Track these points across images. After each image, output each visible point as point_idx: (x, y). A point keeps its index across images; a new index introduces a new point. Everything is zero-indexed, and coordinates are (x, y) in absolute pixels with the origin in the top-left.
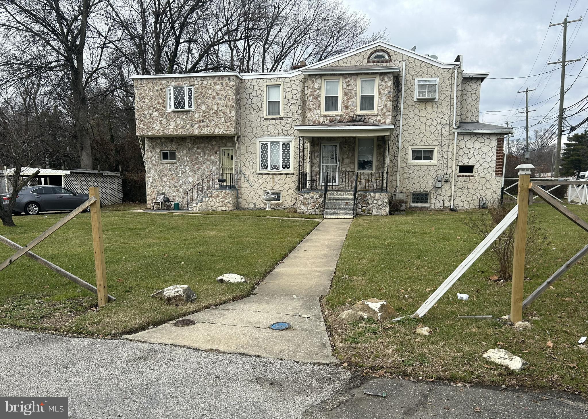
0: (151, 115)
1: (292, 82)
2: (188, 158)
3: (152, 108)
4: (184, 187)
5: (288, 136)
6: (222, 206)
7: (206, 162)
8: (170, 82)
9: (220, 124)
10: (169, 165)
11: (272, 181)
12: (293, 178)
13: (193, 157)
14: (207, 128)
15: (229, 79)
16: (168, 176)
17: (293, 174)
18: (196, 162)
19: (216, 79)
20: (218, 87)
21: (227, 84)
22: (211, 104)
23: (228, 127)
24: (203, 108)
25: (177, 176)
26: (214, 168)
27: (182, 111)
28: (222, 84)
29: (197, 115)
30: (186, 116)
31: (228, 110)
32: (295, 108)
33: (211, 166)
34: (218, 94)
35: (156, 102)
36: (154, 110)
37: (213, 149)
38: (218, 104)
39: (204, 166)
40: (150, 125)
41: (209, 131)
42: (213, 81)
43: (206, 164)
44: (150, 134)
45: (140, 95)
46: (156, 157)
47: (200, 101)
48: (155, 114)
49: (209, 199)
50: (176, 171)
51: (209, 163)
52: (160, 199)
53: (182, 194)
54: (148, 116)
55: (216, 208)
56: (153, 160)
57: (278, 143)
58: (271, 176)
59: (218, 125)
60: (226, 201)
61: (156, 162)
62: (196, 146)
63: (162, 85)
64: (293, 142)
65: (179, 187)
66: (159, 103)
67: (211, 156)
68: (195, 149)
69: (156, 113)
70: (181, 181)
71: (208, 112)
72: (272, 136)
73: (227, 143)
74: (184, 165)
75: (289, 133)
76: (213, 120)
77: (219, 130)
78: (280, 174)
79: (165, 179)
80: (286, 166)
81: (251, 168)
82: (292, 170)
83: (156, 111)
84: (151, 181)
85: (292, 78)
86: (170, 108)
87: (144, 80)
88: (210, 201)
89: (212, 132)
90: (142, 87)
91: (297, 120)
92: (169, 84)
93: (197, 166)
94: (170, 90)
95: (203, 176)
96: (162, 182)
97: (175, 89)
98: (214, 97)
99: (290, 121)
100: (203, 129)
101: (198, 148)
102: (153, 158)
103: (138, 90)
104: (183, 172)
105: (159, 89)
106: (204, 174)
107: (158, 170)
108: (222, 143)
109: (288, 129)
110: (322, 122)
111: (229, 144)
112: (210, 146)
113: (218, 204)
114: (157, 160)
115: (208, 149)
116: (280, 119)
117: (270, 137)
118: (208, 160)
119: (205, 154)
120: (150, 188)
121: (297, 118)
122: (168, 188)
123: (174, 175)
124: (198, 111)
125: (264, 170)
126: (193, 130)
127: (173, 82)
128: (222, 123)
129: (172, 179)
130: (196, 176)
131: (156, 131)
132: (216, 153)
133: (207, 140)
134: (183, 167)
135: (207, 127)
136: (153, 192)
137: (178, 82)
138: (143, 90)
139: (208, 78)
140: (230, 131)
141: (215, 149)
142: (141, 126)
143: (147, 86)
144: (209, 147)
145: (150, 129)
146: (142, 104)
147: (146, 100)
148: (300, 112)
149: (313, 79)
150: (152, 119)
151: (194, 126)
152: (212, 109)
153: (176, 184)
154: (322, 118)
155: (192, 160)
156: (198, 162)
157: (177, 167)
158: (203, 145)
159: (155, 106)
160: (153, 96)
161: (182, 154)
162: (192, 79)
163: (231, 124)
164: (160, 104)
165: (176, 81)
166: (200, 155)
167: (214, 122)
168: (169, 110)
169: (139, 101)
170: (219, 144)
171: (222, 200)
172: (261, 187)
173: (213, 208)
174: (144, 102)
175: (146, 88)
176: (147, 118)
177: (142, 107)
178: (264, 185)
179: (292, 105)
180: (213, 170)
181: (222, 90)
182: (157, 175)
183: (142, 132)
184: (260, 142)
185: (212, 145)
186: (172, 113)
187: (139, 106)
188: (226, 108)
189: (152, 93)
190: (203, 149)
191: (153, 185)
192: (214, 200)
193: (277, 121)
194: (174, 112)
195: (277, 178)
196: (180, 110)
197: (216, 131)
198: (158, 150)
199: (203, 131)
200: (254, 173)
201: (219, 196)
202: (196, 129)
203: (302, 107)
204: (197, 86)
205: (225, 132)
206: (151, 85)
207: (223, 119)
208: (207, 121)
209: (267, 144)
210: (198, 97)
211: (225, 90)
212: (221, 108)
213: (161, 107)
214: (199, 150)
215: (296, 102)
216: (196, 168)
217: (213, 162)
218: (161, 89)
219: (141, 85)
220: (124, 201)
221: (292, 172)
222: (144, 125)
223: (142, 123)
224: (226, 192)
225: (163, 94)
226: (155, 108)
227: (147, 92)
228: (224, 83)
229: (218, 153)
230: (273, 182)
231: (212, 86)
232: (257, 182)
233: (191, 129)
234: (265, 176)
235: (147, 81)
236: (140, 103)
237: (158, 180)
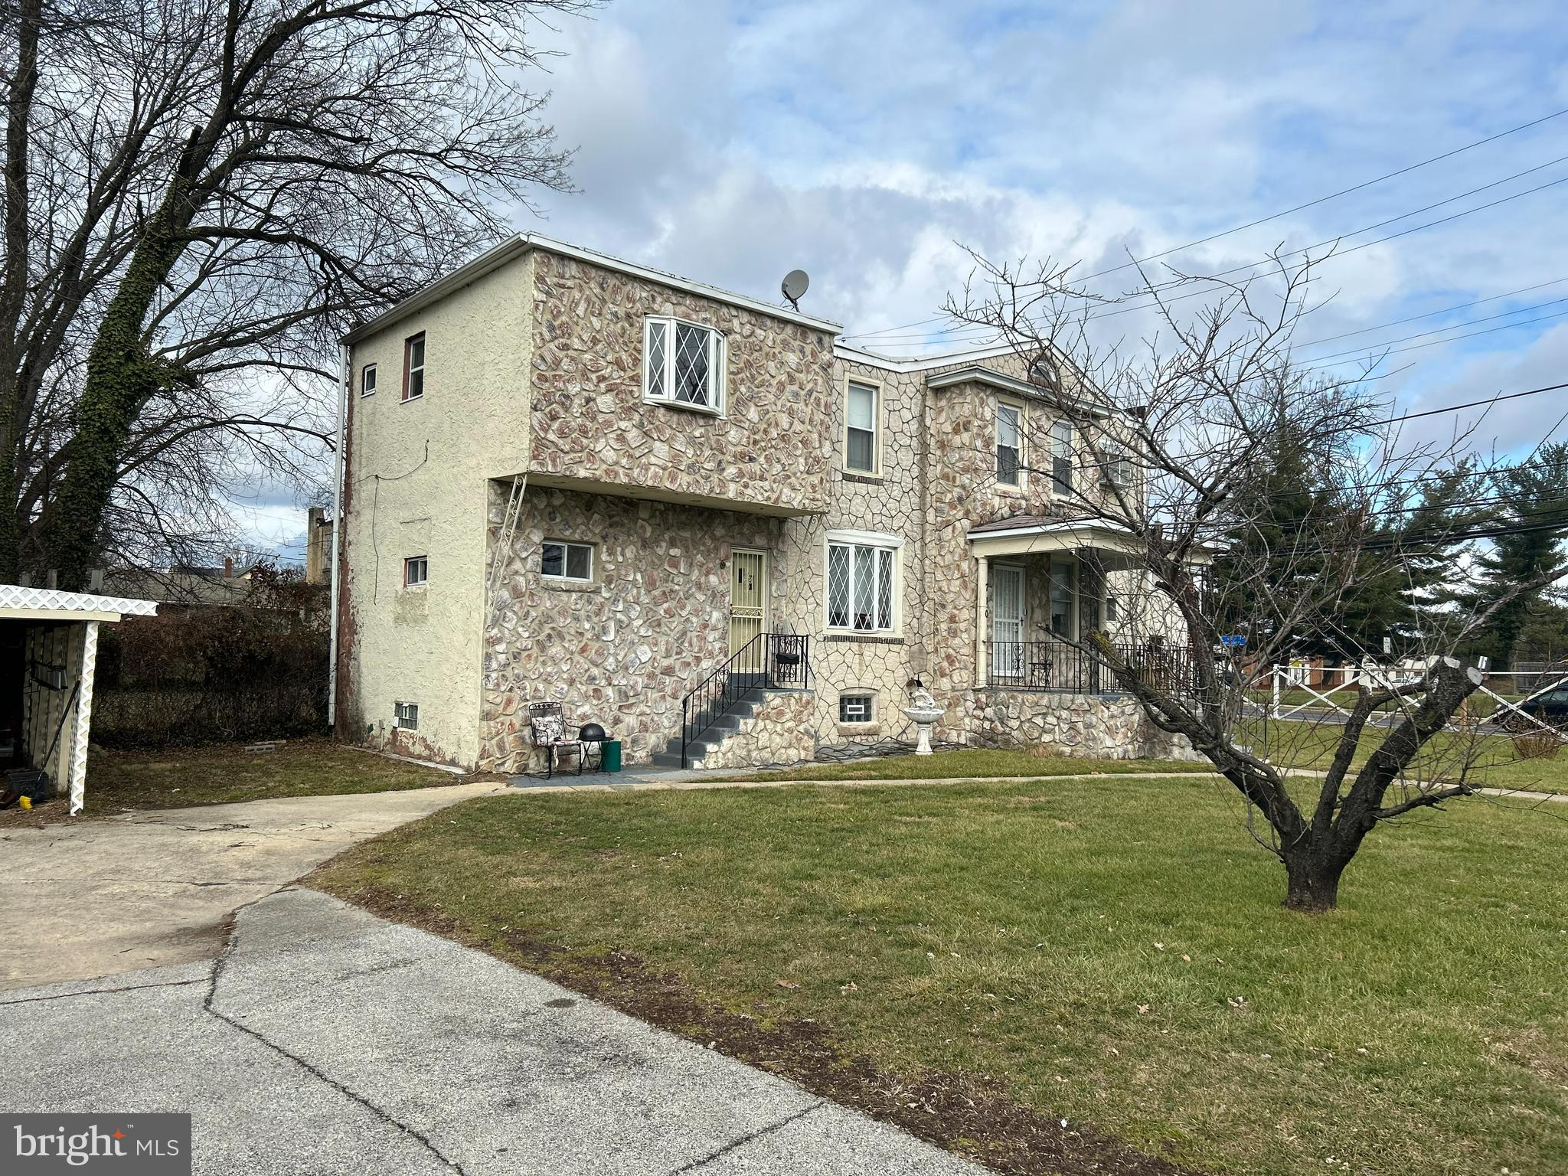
0: (588, 400)
1: (902, 388)
2: (639, 577)
3: (594, 377)
4: (619, 680)
5: (892, 533)
6: (790, 746)
7: (692, 595)
8: (659, 299)
9: (795, 474)
10: (574, 596)
11: (857, 661)
12: (903, 653)
13: (655, 573)
14: (761, 483)
15: (820, 341)
16: (568, 637)
17: (900, 642)
18: (664, 593)
19: (789, 330)
20: (792, 358)
21: (813, 354)
22: (774, 407)
23: (813, 487)
24: (753, 414)
25: (597, 637)
26: (716, 615)
27: (693, 413)
28: (802, 351)
29: (733, 434)
30: (702, 430)
31: (816, 436)
32: (907, 458)
33: (708, 609)
34: (792, 380)
35: (609, 358)
36: (603, 385)
37: (717, 549)
38: (791, 413)
39: (688, 608)
40: (585, 441)
41: (766, 494)
42: (781, 337)
43: (692, 600)
44: (582, 473)
45: (555, 317)
46: (529, 564)
47: (743, 389)
48: (605, 402)
49: (756, 724)
50: (596, 620)
51: (703, 598)
53: (615, 707)
54: (580, 406)
55: (773, 754)
56: (516, 573)
57: (869, 550)
58: (855, 646)
59: (789, 477)
60: (801, 728)
61: (528, 582)
62: (667, 537)
63: (634, 303)
64: (901, 552)
65: (603, 682)
66: (618, 364)
67: (707, 574)
68: (664, 544)
69: (608, 398)
70: (611, 659)
71: (765, 432)
72: (859, 528)
73: (753, 534)
74: (625, 601)
75: (896, 524)
76: (779, 461)
77: (793, 495)
78: (876, 640)
79: (556, 649)
80: (885, 617)
81: (809, 619)
82: (897, 629)
83: (607, 392)
84: (502, 658)
85: (902, 376)
86: (657, 389)
87: (574, 266)
88: (758, 729)
89: (774, 497)
90: (563, 286)
91: (911, 493)
92: (656, 307)
93: (665, 605)
94: (658, 328)
95: (682, 643)
96: (544, 663)
97: (682, 329)
98: (781, 387)
99: (896, 492)
100: (751, 483)
101: (672, 544)
102: (517, 565)
104: (620, 626)
105: (621, 313)
106: (684, 633)
107: (533, 614)
108: (741, 534)
109: (894, 513)
110: (997, 507)
111: (760, 541)
112: (708, 542)
113: (778, 739)
114: (530, 576)
115: (702, 548)
116: (878, 482)
117: (854, 532)
118: (699, 586)
119: (691, 565)
120: (498, 685)
121: (910, 486)
122: (566, 687)
123: (589, 635)
124: (738, 424)
125: (838, 627)
126: (722, 483)
127: (667, 300)
128: (798, 474)
129: (583, 650)
130: (662, 640)
131: (604, 467)
132: (723, 566)
133: (700, 520)
134: (620, 607)
135: (762, 478)
136: (509, 702)
137: (683, 308)
138: (565, 300)
139: (769, 323)
140: (819, 504)
141: (722, 553)
142: (551, 436)
143: (581, 289)
144: (704, 544)
145: (584, 455)
146: (560, 354)
147: (576, 343)
148: (916, 471)
149: (982, 394)
150: (594, 419)
151: (724, 469)
152: (777, 424)
153: (595, 671)
154: (998, 498)
155: (651, 585)
156: (672, 591)
157: (602, 605)
158: (688, 534)
159: (606, 372)
160: (598, 332)
161: (620, 559)
162: (725, 310)
163: (822, 479)
164: (624, 370)
165: (679, 304)
166: (675, 566)
167: (779, 467)
168: (650, 398)
170: (733, 537)
171: (791, 724)
172: (833, 680)
173: (766, 754)
174: (568, 347)
175: (577, 295)
176: (576, 410)
177: (557, 363)
178: (839, 674)
179: (903, 449)
180: (713, 620)
181: (802, 372)
182: (526, 635)
183: (554, 461)
184: (830, 541)
185: (714, 538)
186: (662, 410)
187: (548, 359)
188: (809, 428)
189: (596, 323)
190: (686, 548)
191: (509, 673)
192: (770, 725)
193: (872, 488)
194: (669, 408)
195: (869, 650)
196: (691, 405)
197: (784, 498)
198: (537, 537)
199: (749, 491)
200: (818, 637)
201: (781, 713)
202: (732, 480)
203: (921, 459)
204: (738, 337)
205: (806, 502)
206: (597, 290)
207: (802, 460)
208: (762, 460)
209: (845, 549)
210: (738, 373)
211: (808, 372)
212: (798, 427)
213: (627, 382)
214: (674, 552)
215: (908, 443)
216: (662, 612)
217: (715, 596)
218: (628, 316)
219: (562, 281)
221: (899, 635)
222: (562, 434)
223: (556, 425)
224: (801, 699)
225: (634, 337)
226: (604, 379)
227: (580, 311)
228: (808, 349)
229: (728, 564)
230: (860, 664)
231: (777, 351)
232: (825, 664)
233: (715, 477)
234: (843, 646)
235: (584, 272)
236: (552, 346)
237: (529, 656)
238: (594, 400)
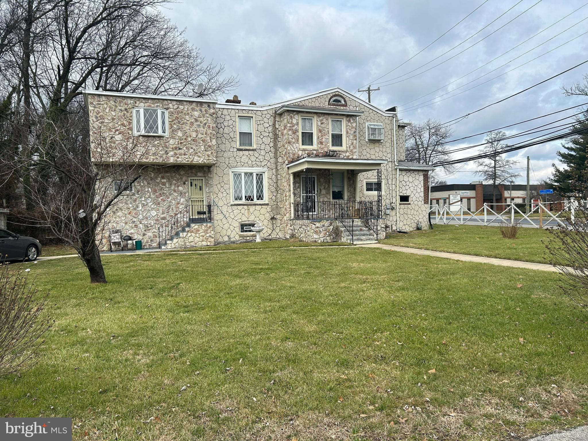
0: (112, 138)
1: (264, 116)
2: (150, 189)
3: (114, 130)
4: (145, 222)
5: (261, 167)
6: (203, 241)
7: (172, 194)
8: (138, 102)
9: (200, 152)
10: (125, 197)
11: (247, 212)
12: (268, 208)
13: (156, 188)
14: (185, 156)
15: (209, 106)
16: (124, 210)
17: (267, 205)
18: (160, 194)
19: (194, 104)
20: (196, 114)
21: (206, 111)
22: (189, 131)
23: (208, 156)
24: (180, 134)
25: (135, 209)
26: (182, 200)
27: (154, 137)
28: (201, 110)
29: (172, 142)
30: (158, 141)
31: (209, 138)
32: (267, 140)
33: (179, 198)
34: (196, 120)
35: (119, 123)
36: (117, 132)
37: (181, 178)
38: (196, 131)
39: (170, 198)
40: (111, 150)
41: (187, 160)
42: (191, 107)
43: (172, 195)
44: (111, 160)
45: (97, 114)
46: (108, 188)
47: (175, 126)
48: (118, 137)
49: (187, 234)
50: (134, 204)
51: (177, 194)
52: (115, 238)
53: (143, 230)
54: (109, 139)
55: (196, 244)
57: (251, 174)
58: (245, 207)
59: (197, 153)
60: (208, 235)
62: (160, 176)
63: (128, 105)
64: (266, 174)
65: (138, 223)
66: (123, 125)
67: (178, 187)
68: (159, 179)
69: (120, 136)
70: (141, 216)
71: (185, 139)
72: (246, 167)
73: (197, 172)
74: (145, 197)
75: (263, 164)
76: (192, 148)
77: (199, 159)
78: (255, 205)
79: (120, 213)
80: (260, 196)
81: (224, 199)
82: (266, 200)
83: (119, 134)
85: (263, 112)
86: (138, 131)
87: (103, 97)
88: (188, 236)
89: (190, 160)
90: (100, 104)
91: (270, 153)
92: (137, 105)
93: (161, 198)
94: (138, 111)
95: (169, 209)
96: (115, 218)
97: (146, 111)
98: (192, 124)
99: (263, 153)
100: (180, 157)
101: (163, 178)
103: (94, 107)
104: (143, 205)
105: (123, 109)
106: (170, 206)
108: (192, 173)
109: (262, 160)
110: (300, 155)
111: (199, 174)
112: (178, 176)
113: (197, 239)
115: (175, 178)
116: (253, 150)
117: (243, 168)
118: (175, 191)
119: (171, 184)
120: (99, 225)
121: (269, 150)
122: (124, 225)
123: (132, 209)
124: (173, 138)
125: (238, 201)
126: (168, 158)
127: (141, 102)
128: (201, 152)
129: (130, 213)
130: (161, 209)
131: (119, 157)
132: (184, 183)
133: (174, 169)
134: (143, 199)
135: (185, 154)
137: (148, 104)
138: (101, 108)
139: (185, 103)
140: (211, 161)
141: (184, 179)
142: (98, 150)
143: (107, 104)
144: (176, 177)
145: (111, 154)
146: (100, 125)
147: (106, 121)
148: (272, 144)
149: (291, 115)
150: (114, 143)
151: (168, 153)
152: (190, 136)
153: (135, 220)
154: (301, 151)
155: (155, 191)
156: (163, 193)
157: (136, 199)
158: (169, 174)
159: (118, 128)
160: (114, 116)
161: (142, 184)
162: (166, 102)
163: (212, 152)
164: (125, 126)
165: (146, 103)
166: (165, 185)
167: (192, 150)
168: (136, 134)
169: (95, 120)
170: (188, 174)
171: (203, 234)
172: (236, 219)
173: (192, 244)
174: (103, 122)
175: (105, 106)
176: (107, 141)
177: (100, 128)
178: (239, 216)
179: (265, 137)
180: (181, 202)
181: (201, 117)
182: (108, 210)
183: (100, 157)
184: (232, 172)
185: (180, 175)
186: (141, 137)
187: (96, 127)
188: (205, 136)
189: (113, 113)
190: (169, 179)
192: (193, 234)
193: (250, 152)
194: (144, 136)
195: (252, 208)
196: (151, 134)
197: (195, 160)
198: (110, 180)
199: (179, 159)
200: (228, 205)
201: (199, 231)
202: (172, 156)
203: (274, 140)
204: (172, 110)
205: (205, 161)
206: (113, 103)
207: (203, 147)
208: (185, 148)
209: (240, 174)
210: (172, 121)
211: (204, 117)
212: (200, 136)
213: (127, 130)
214: (165, 180)
215: (268, 135)
216: (160, 200)
217: (181, 194)
218: (126, 109)
219: (99, 103)
221: (267, 202)
222: (103, 149)
223: (100, 146)
224: (207, 226)
225: (129, 115)
226: (117, 130)
227: (107, 110)
228: (203, 110)
229: (187, 183)
230: (248, 213)
231: (189, 112)
232: (232, 214)
233: (164, 156)
234: (240, 207)
235: (108, 98)
236: (97, 123)
237: (110, 216)
238: (114, 137)
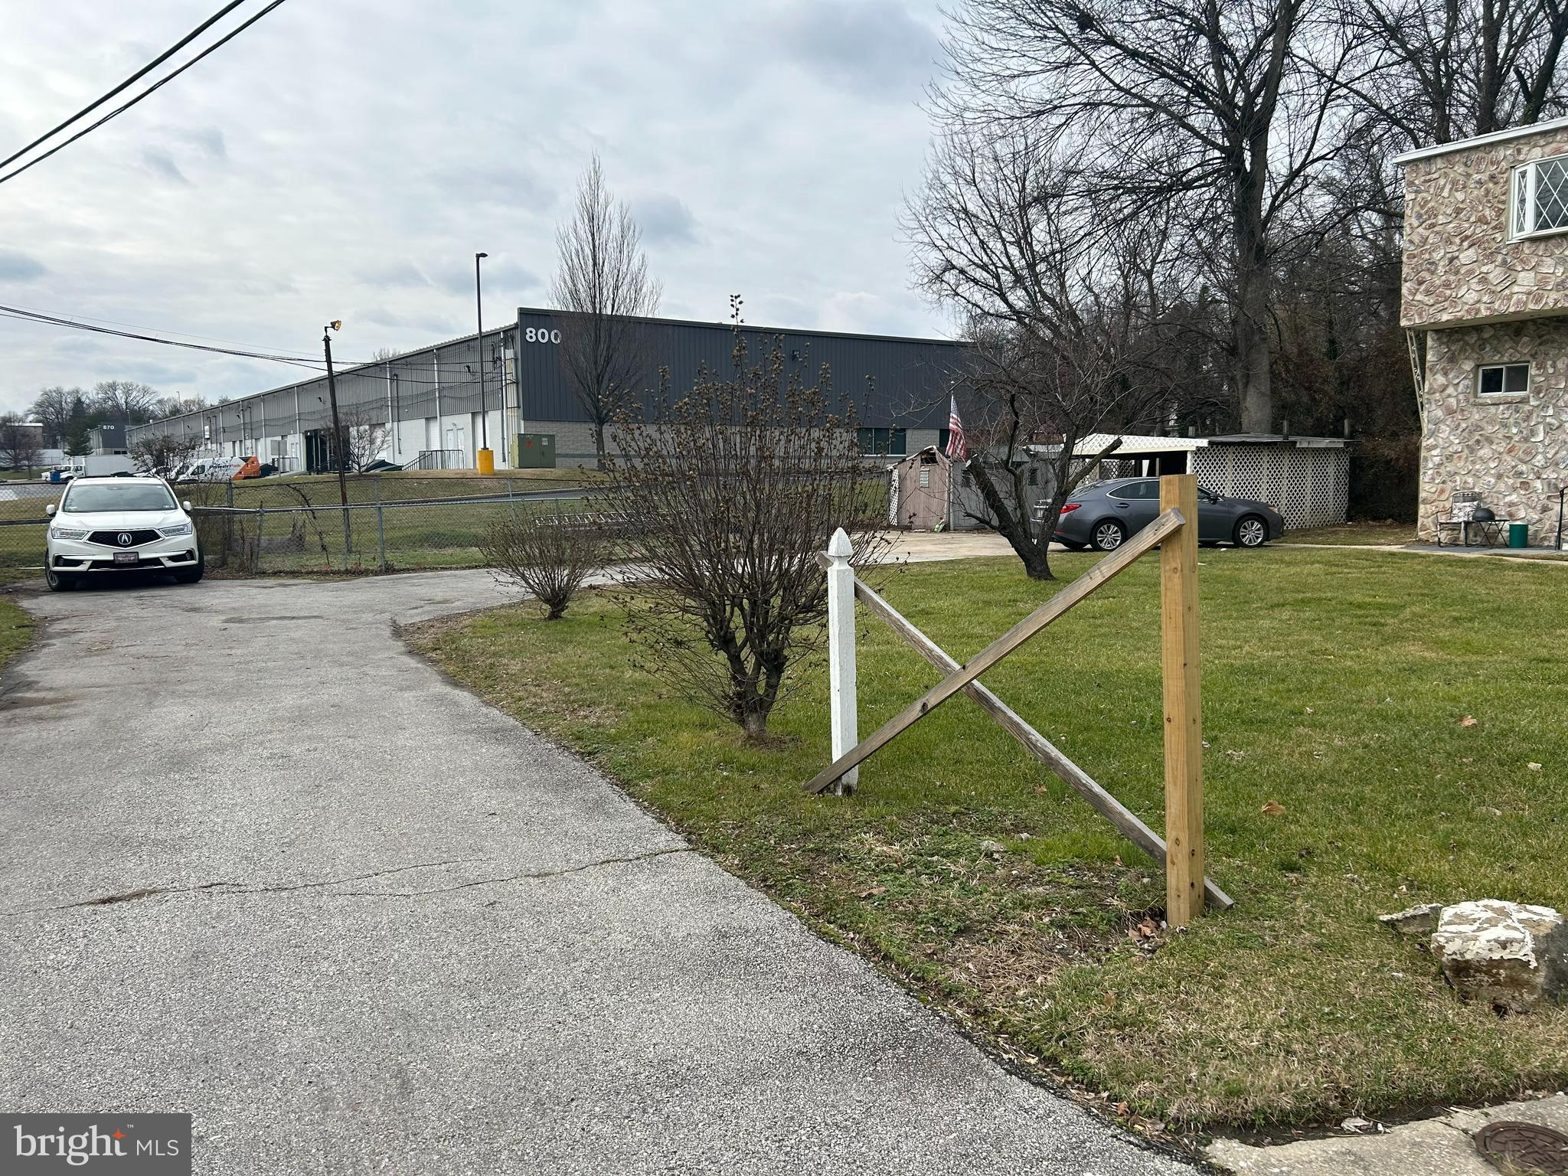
0: (1451, 260)
3: (1457, 240)
4: (1548, 475)
8: (1525, 150)
10: (1502, 407)
16: (1496, 441)
25: (1526, 440)
35: (1473, 219)
36: (1466, 244)
40: (1448, 292)
44: (1445, 317)
45: (1422, 207)
46: (1461, 388)
48: (1467, 256)
50: (1524, 425)
52: (1461, 514)
53: (1543, 497)
54: (1444, 266)
56: (1449, 396)
61: (1458, 401)
63: (1499, 163)
65: (1532, 477)
66: (1482, 220)
69: (1471, 252)
70: (1540, 457)
74: (1555, 406)
79: (1485, 452)
83: (1470, 247)
84: (1437, 460)
86: (1521, 229)
87: (1439, 161)
90: (1430, 180)
92: (1522, 157)
94: (1523, 173)
96: (1473, 463)
97: (1543, 167)
102: (1450, 390)
103: (1416, 192)
104: (1550, 429)
105: (1485, 177)
107: (1464, 425)
114: (1461, 397)
120: (1433, 479)
122: (1493, 481)
123: (1517, 439)
127: (1535, 146)
129: (1510, 451)
131: (1466, 307)
134: (1551, 412)
136: (1442, 491)
137: (1554, 146)
138: (1432, 190)
142: (1419, 297)
143: (1446, 175)
145: (1446, 304)
146: (1426, 233)
147: (1441, 219)
150: (1457, 272)
153: (1523, 468)
157: (1531, 413)
159: (1469, 232)
160: (1462, 202)
161: (1551, 371)
164: (1487, 223)
165: (1548, 144)
168: (1516, 237)
169: (1416, 223)
174: (1433, 226)
175: (1442, 182)
176: (1441, 270)
177: (1425, 240)
182: (1457, 441)
183: (1420, 315)
186: (1527, 244)
187: (1416, 241)
189: (1460, 196)
191: (1442, 470)
194: (1534, 240)
196: (1552, 231)
198: (1468, 366)
206: (1461, 170)
213: (1490, 232)
218: (1492, 177)
219: (1428, 178)
220: (1349, 518)
222: (1428, 293)
223: (1423, 287)
225: (1498, 192)
226: (1467, 237)
227: (1446, 194)
235: (1448, 161)
236: (1420, 230)
237: (1460, 457)
238: (1457, 257)
